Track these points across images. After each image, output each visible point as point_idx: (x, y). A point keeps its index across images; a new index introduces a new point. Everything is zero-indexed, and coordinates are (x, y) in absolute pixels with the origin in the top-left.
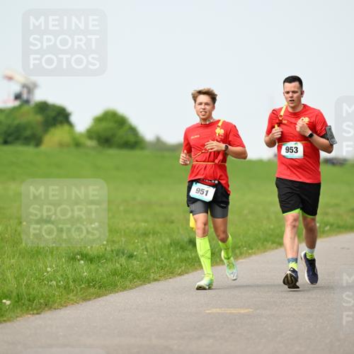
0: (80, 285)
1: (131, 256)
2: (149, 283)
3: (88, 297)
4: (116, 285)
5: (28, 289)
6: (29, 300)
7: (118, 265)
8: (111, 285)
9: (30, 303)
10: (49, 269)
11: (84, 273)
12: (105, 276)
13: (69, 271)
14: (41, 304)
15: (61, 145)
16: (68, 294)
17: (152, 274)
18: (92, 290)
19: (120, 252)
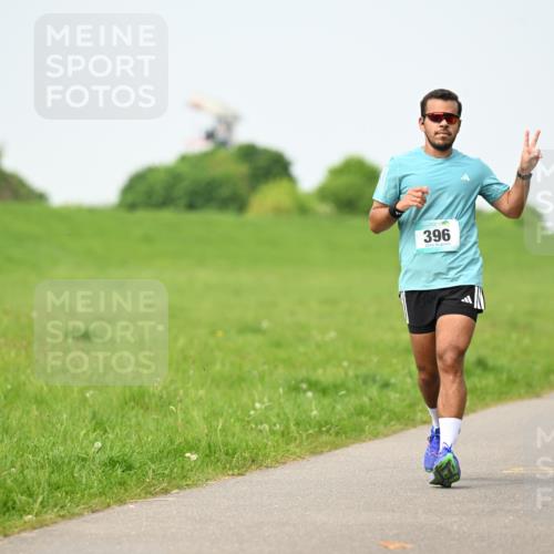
0: (307, 430)
1: (386, 385)
2: (415, 426)
3: (319, 449)
4: (363, 431)
5: (226, 436)
6: (227, 454)
7: (366, 399)
8: (355, 430)
9: (229, 458)
10: (258, 405)
11: (312, 411)
12: (345, 416)
13: (288, 408)
14: (245, 459)
15: (278, 211)
16: (288, 444)
17: (419, 414)
18: (324, 438)
19: (368, 379)
